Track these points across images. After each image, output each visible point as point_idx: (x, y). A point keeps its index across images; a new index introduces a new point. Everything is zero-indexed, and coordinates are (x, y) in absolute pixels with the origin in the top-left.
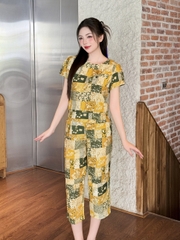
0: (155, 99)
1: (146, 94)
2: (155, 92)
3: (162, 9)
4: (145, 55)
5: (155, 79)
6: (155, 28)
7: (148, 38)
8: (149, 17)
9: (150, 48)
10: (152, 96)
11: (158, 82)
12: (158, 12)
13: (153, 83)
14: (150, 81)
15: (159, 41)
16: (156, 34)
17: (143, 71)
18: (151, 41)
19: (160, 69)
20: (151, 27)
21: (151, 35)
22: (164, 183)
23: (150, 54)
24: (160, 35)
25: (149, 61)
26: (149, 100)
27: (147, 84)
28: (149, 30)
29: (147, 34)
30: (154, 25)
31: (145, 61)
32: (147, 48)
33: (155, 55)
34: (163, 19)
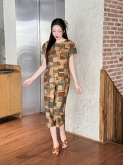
0: (114, 68)
1: (107, 65)
2: (114, 64)
3: (119, 10)
4: (106, 39)
5: (114, 56)
6: (114, 22)
7: (109, 28)
8: (109, 15)
9: (110, 35)
10: (112, 66)
11: (116, 57)
12: (116, 12)
13: (112, 58)
14: (110, 57)
15: (117, 31)
16: (115, 26)
17: (105, 50)
18: (111, 30)
19: (117, 49)
20: (111, 22)
21: (110, 26)
22: (120, 123)
23: (110, 39)
24: (118, 27)
25: (109, 44)
26: (109, 69)
27: (108, 59)
28: (109, 24)
29: (108, 26)
30: (113, 20)
31: (106, 43)
32: (108, 35)
33: (114, 40)
34: (120, 16)
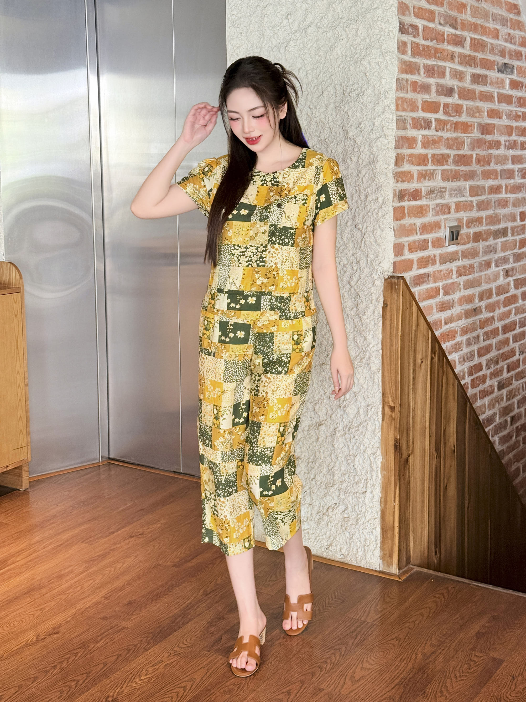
0: (429, 269)
1: (408, 255)
2: (431, 252)
3: (448, 30)
4: (406, 151)
5: (430, 218)
6: (432, 81)
7: (413, 107)
8: (417, 51)
9: (419, 134)
10: (424, 262)
11: (436, 226)
12: (439, 37)
13: (426, 228)
14: (418, 222)
15: (441, 115)
16: (433, 97)
17: (401, 195)
18: (421, 114)
19: (442, 191)
20: (420, 78)
21: (420, 98)
22: (452, 491)
23: (419, 150)
24: (444, 100)
25: (415, 169)
26: (415, 272)
27: (409, 231)
28: (415, 87)
29: (410, 95)
30: (430, 71)
31: (406, 167)
32: (411, 133)
33: (430, 152)
34: (452, 57)
